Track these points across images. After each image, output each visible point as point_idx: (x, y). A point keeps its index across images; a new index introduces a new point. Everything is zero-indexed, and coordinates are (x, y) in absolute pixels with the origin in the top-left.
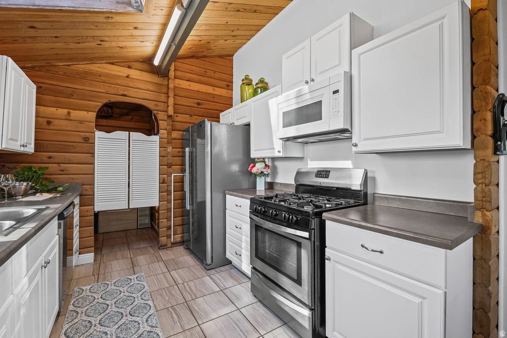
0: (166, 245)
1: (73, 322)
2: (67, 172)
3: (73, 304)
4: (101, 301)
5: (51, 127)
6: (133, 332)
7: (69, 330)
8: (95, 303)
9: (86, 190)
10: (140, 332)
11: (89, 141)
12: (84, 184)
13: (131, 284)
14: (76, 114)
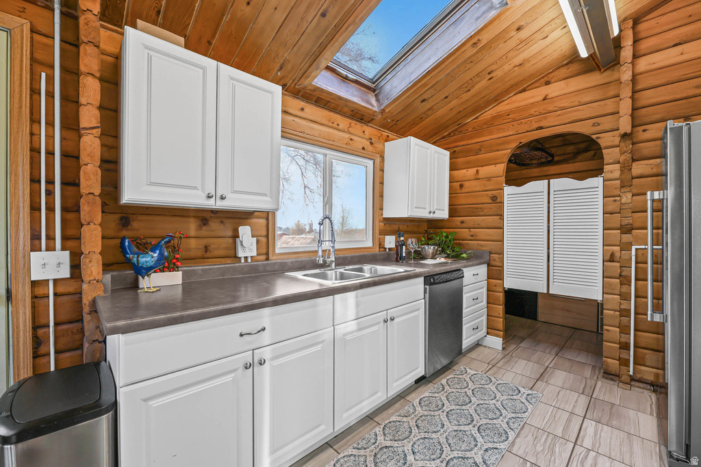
0: (618, 376)
1: (434, 395)
2: (477, 238)
3: (448, 380)
4: (469, 393)
5: (463, 190)
6: (462, 448)
7: (426, 399)
8: (463, 391)
9: (494, 260)
10: (468, 454)
11: (497, 200)
12: (493, 252)
13: (515, 397)
14: (485, 171)
